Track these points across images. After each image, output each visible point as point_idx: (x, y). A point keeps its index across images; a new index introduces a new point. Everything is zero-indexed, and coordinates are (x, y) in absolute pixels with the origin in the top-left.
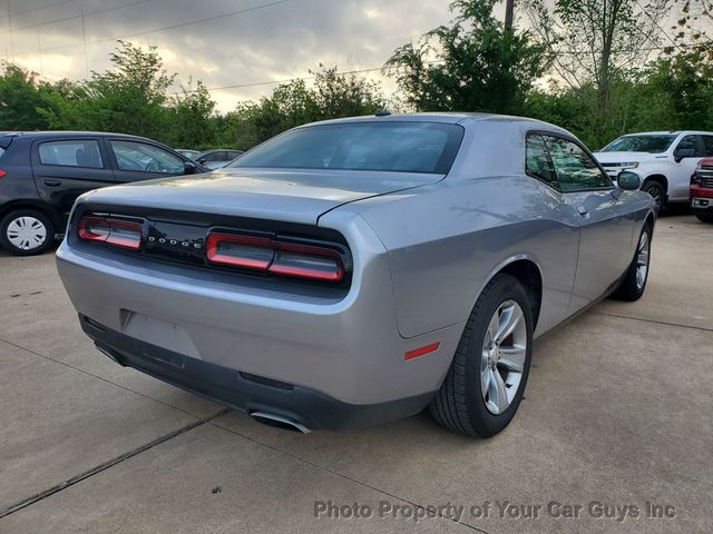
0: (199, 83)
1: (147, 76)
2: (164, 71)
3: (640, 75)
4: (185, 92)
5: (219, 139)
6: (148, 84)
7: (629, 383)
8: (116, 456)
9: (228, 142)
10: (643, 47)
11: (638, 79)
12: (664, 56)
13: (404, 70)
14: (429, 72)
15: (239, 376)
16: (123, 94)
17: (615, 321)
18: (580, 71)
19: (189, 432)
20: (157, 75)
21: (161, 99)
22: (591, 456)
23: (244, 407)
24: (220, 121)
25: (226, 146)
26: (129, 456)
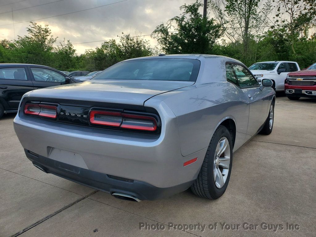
0: (68, 41)
1: (44, 39)
2: (52, 36)
3: (261, 37)
4: (62, 45)
5: (77, 66)
6: (44, 42)
7: (273, 171)
8: (45, 216)
9: (81, 67)
10: (262, 26)
11: (260, 39)
12: (270, 30)
13: (160, 35)
14: (171, 36)
15: (107, 177)
16: (33, 46)
17: (262, 144)
18: (236, 36)
19: (79, 203)
20: (49, 38)
21: (51, 48)
22: (262, 206)
23: (109, 191)
24: (78, 58)
25: (81, 69)
26: (51, 216)
